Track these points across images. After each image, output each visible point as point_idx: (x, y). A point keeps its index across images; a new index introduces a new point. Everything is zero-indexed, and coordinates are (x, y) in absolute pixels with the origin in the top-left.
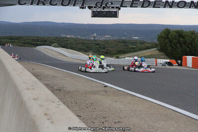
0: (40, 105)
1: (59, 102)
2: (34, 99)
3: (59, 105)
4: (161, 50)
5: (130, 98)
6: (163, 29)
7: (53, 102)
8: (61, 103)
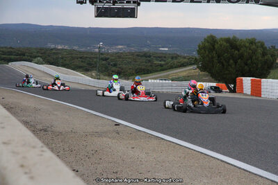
0: (14, 152)
1: (42, 147)
2: (4, 143)
3: (43, 151)
4: (203, 68)
5: (155, 142)
6: (206, 36)
7: (34, 147)
8: (45, 149)
